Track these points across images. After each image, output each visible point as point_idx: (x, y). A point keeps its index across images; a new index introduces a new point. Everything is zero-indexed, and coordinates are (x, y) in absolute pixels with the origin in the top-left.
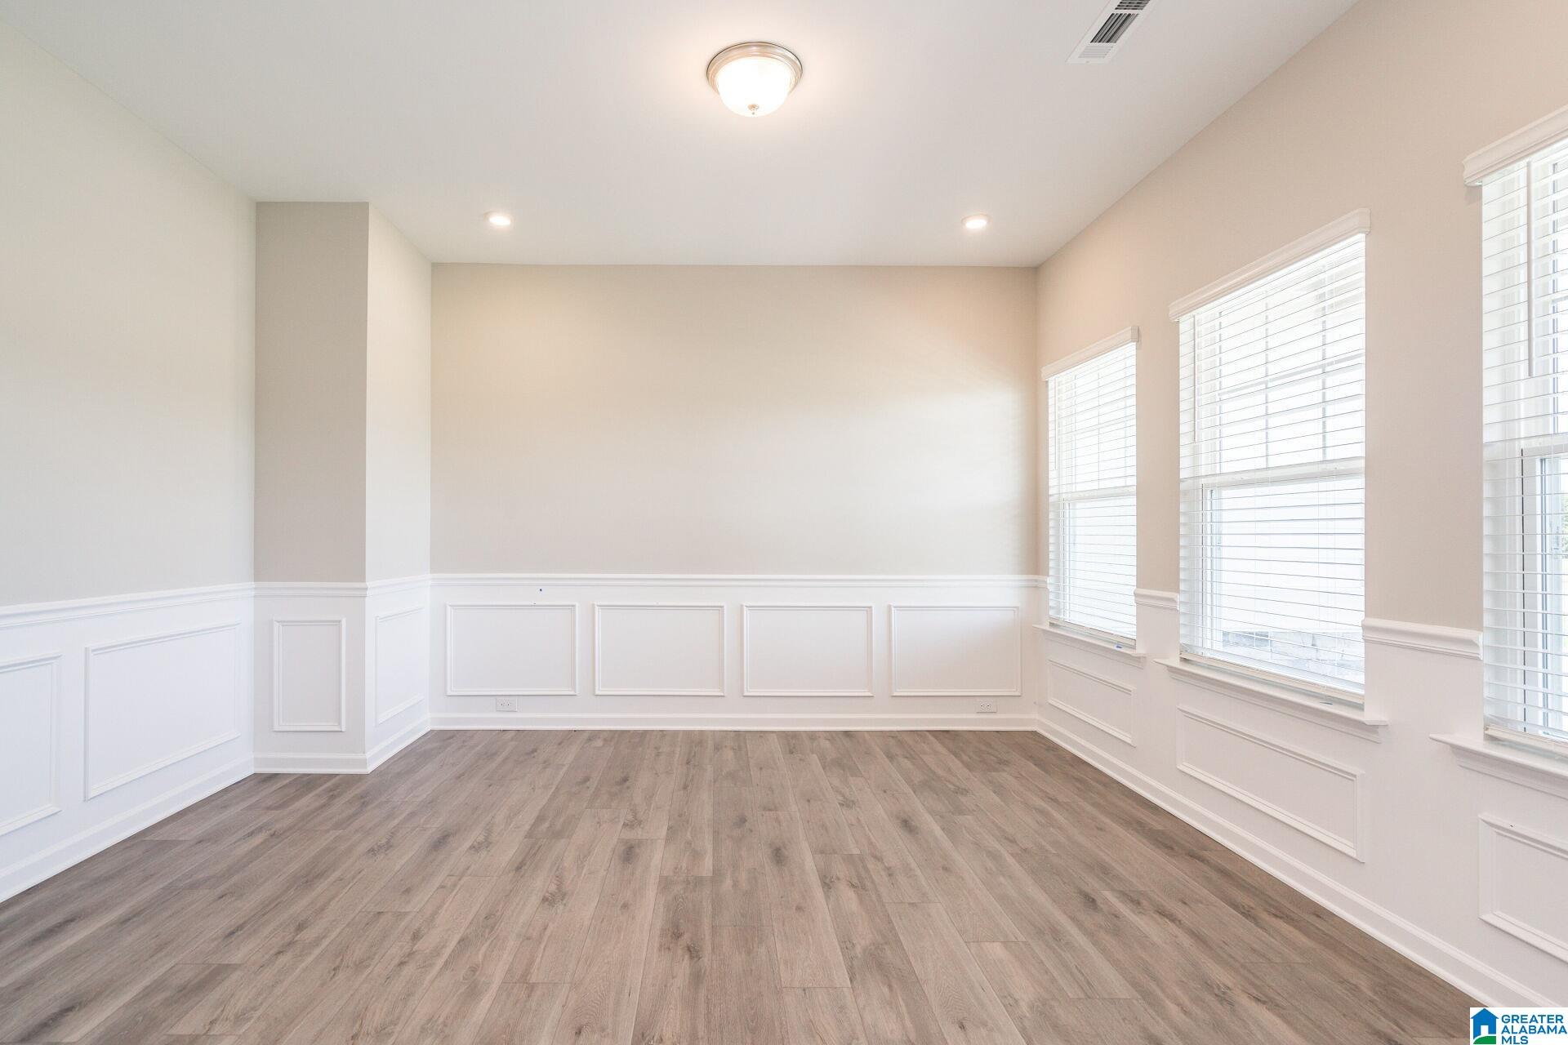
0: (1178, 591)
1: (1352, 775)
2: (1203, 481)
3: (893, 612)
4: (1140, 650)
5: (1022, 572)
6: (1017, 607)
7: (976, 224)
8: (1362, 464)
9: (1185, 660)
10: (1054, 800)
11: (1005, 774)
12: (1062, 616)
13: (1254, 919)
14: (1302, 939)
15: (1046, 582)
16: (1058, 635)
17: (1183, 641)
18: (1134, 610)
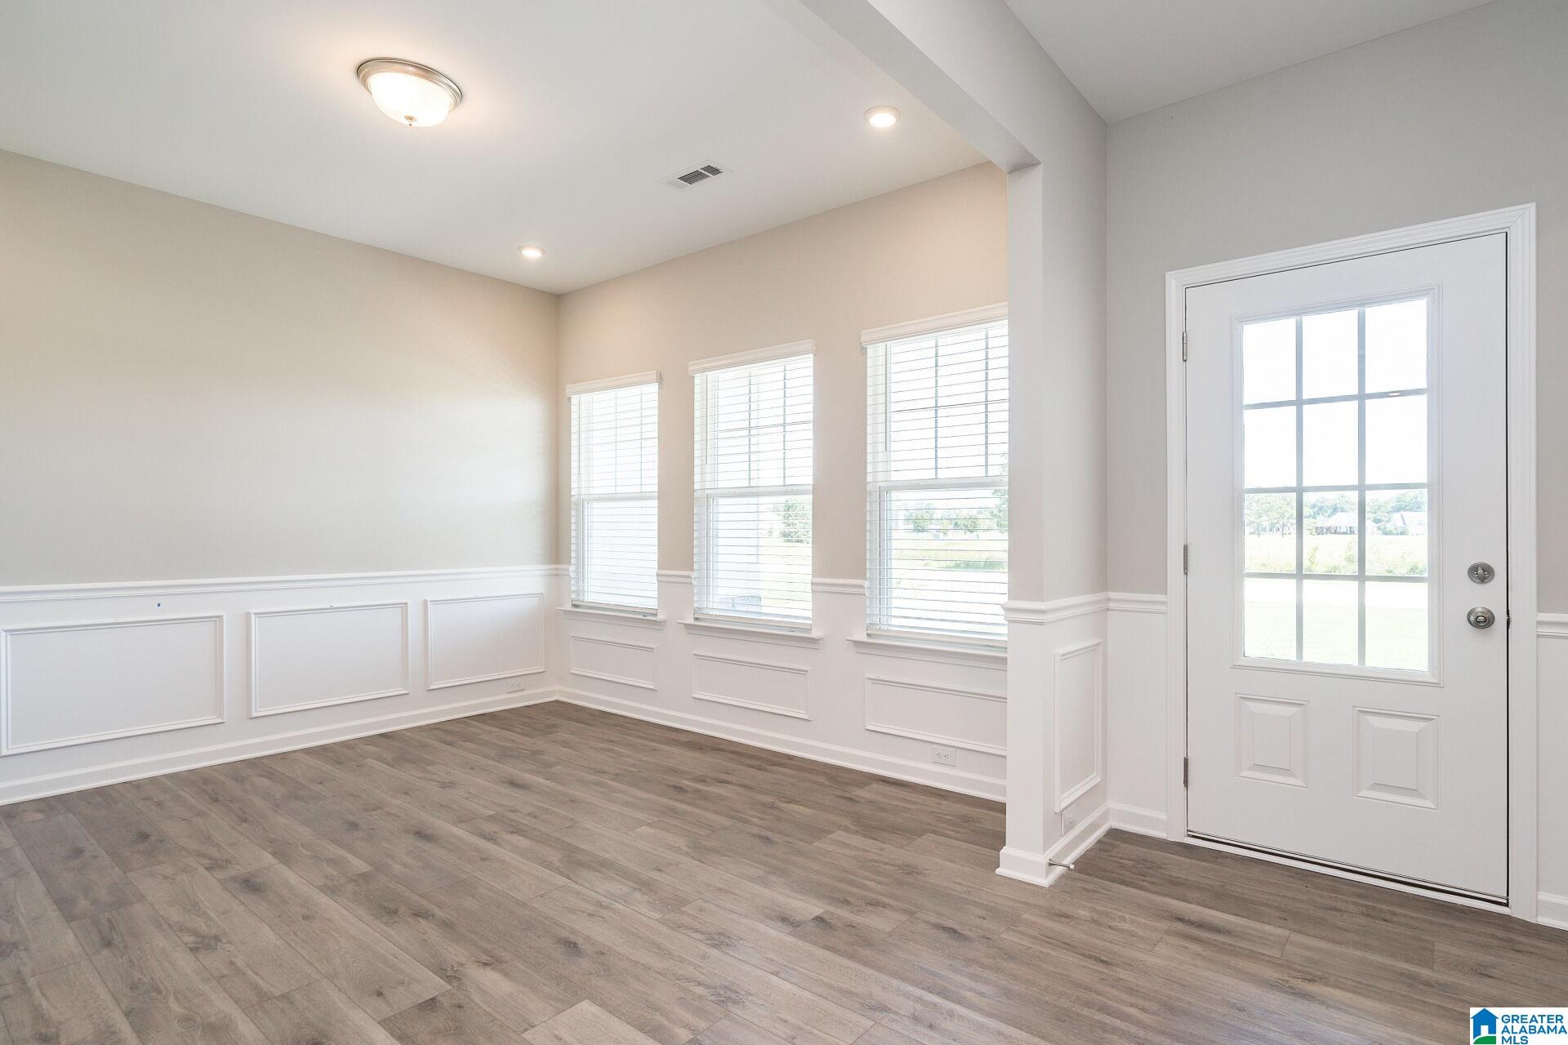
0: (692, 569)
1: (805, 671)
2: (708, 492)
3: (429, 606)
4: (661, 617)
5: (544, 563)
6: (542, 594)
7: (532, 254)
8: (811, 488)
9: (696, 619)
10: (612, 741)
11: (559, 734)
12: (581, 598)
13: (765, 770)
14: (790, 772)
15: (568, 570)
16: (582, 612)
17: (696, 605)
18: (655, 587)
